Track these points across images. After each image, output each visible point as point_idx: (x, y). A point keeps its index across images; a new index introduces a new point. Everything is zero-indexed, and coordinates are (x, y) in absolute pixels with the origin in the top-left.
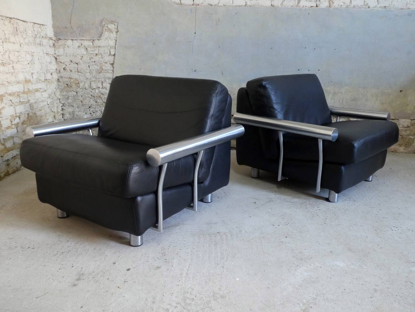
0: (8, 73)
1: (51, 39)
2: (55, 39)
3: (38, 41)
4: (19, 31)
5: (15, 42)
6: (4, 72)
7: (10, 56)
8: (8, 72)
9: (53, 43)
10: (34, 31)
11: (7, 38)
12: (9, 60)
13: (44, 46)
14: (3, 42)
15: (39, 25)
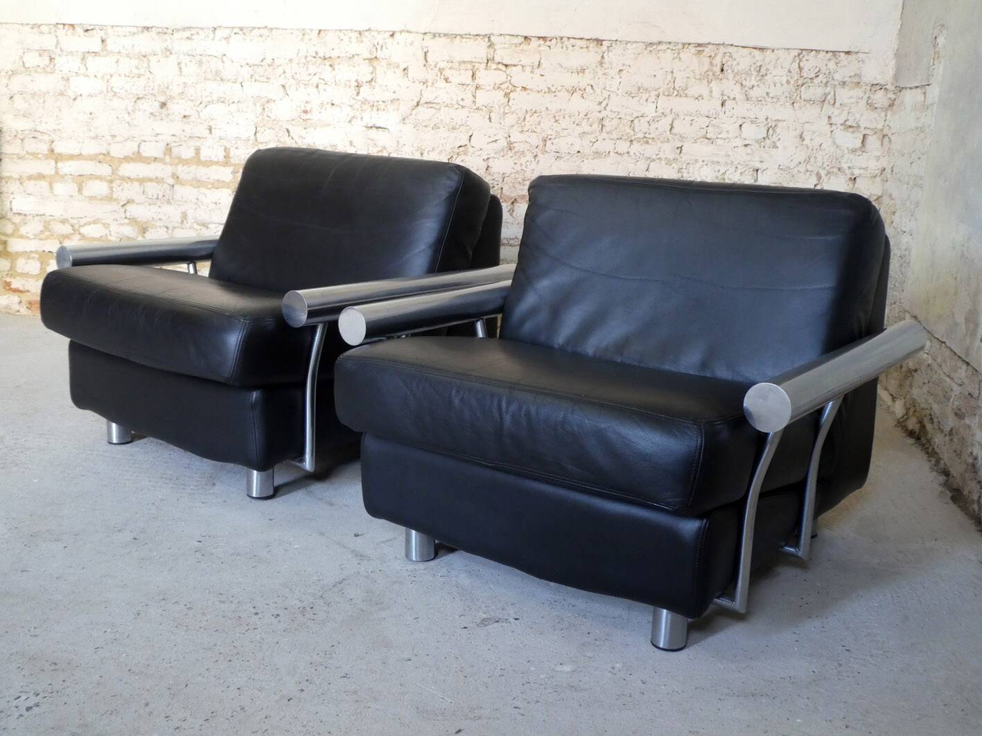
0: (654, 160)
1: (882, 87)
2: (893, 88)
3: (815, 91)
4: (729, 71)
5: (705, 96)
6: (641, 156)
7: (675, 125)
8: (654, 157)
9: (890, 99)
10: (800, 69)
11: (677, 88)
12: (669, 132)
13: (837, 104)
14: (658, 97)
15: (830, 54)
